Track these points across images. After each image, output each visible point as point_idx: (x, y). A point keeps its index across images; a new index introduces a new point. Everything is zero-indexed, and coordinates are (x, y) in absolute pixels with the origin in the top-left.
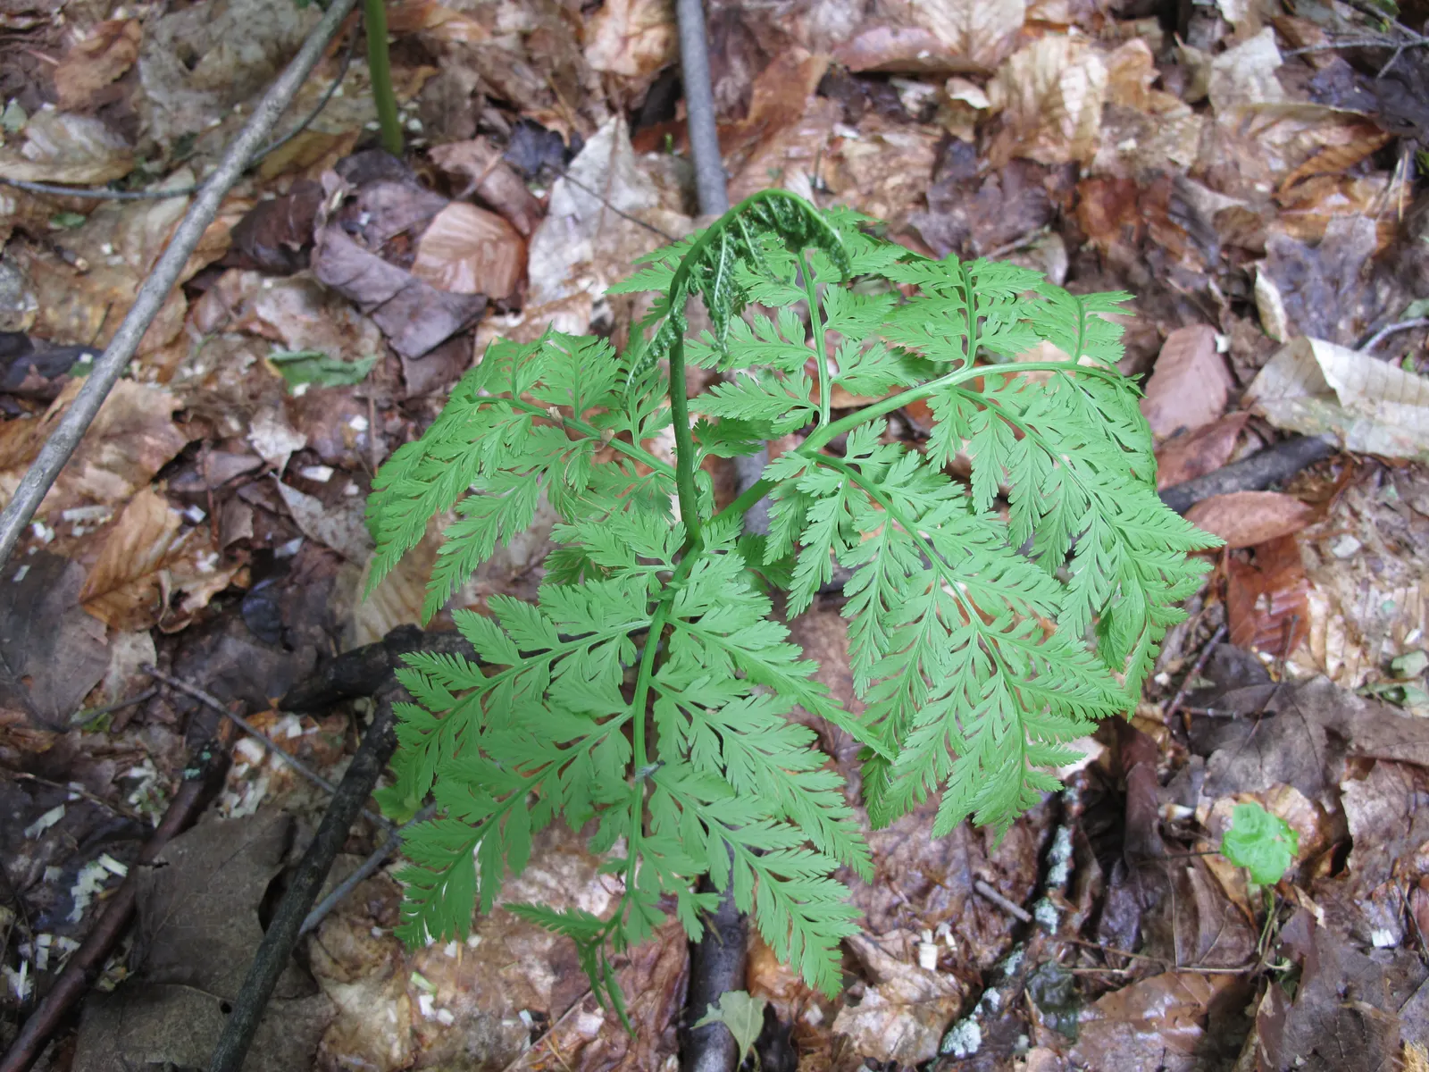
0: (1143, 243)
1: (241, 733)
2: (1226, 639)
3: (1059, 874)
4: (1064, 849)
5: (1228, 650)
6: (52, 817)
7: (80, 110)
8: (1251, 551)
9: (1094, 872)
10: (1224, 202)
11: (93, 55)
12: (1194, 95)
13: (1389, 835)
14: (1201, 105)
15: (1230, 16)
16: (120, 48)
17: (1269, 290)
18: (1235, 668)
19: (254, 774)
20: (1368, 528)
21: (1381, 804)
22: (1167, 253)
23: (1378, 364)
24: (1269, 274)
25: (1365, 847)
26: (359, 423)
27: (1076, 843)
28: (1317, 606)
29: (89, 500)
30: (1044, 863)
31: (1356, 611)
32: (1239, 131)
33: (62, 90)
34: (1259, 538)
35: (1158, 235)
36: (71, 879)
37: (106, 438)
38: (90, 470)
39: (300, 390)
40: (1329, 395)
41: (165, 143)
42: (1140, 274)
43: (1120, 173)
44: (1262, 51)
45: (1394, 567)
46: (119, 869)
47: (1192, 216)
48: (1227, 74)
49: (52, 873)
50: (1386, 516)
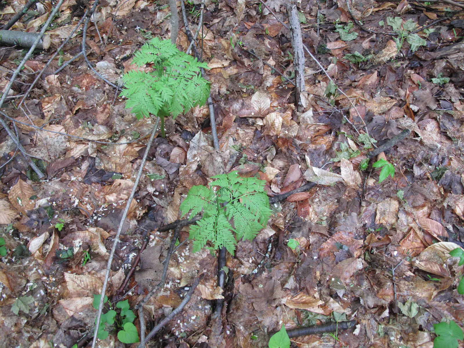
0: (288, 149)
1: (150, 234)
2: (297, 215)
3: (269, 250)
4: (270, 246)
5: (297, 217)
6: (125, 247)
7: (102, 124)
8: (302, 201)
9: (274, 249)
10: (301, 142)
11: (102, 112)
12: (298, 121)
13: (316, 243)
14: (299, 123)
15: (305, 107)
16: (106, 110)
17: (307, 158)
18: (297, 220)
19: (153, 240)
20: (320, 197)
21: (315, 239)
22: (292, 151)
23: (323, 170)
24: (308, 155)
25: (312, 245)
26: (163, 185)
27: (272, 246)
28: (311, 210)
29: (122, 199)
30: (268, 249)
31: (317, 210)
32: (306, 128)
33: (98, 121)
34: (302, 199)
35: (291, 148)
36: (128, 256)
37: (124, 190)
38: (122, 195)
39: (152, 180)
40: (316, 175)
41: (119, 131)
42: (288, 154)
43: (284, 137)
44: (310, 113)
45: (324, 203)
46: (135, 254)
47: (296, 145)
48: (303, 118)
49: (126, 255)
50: (324, 195)
